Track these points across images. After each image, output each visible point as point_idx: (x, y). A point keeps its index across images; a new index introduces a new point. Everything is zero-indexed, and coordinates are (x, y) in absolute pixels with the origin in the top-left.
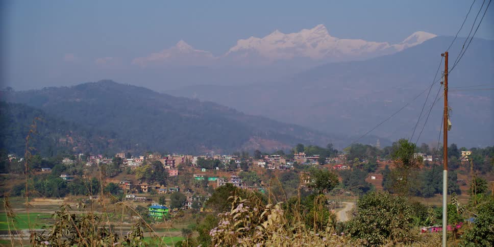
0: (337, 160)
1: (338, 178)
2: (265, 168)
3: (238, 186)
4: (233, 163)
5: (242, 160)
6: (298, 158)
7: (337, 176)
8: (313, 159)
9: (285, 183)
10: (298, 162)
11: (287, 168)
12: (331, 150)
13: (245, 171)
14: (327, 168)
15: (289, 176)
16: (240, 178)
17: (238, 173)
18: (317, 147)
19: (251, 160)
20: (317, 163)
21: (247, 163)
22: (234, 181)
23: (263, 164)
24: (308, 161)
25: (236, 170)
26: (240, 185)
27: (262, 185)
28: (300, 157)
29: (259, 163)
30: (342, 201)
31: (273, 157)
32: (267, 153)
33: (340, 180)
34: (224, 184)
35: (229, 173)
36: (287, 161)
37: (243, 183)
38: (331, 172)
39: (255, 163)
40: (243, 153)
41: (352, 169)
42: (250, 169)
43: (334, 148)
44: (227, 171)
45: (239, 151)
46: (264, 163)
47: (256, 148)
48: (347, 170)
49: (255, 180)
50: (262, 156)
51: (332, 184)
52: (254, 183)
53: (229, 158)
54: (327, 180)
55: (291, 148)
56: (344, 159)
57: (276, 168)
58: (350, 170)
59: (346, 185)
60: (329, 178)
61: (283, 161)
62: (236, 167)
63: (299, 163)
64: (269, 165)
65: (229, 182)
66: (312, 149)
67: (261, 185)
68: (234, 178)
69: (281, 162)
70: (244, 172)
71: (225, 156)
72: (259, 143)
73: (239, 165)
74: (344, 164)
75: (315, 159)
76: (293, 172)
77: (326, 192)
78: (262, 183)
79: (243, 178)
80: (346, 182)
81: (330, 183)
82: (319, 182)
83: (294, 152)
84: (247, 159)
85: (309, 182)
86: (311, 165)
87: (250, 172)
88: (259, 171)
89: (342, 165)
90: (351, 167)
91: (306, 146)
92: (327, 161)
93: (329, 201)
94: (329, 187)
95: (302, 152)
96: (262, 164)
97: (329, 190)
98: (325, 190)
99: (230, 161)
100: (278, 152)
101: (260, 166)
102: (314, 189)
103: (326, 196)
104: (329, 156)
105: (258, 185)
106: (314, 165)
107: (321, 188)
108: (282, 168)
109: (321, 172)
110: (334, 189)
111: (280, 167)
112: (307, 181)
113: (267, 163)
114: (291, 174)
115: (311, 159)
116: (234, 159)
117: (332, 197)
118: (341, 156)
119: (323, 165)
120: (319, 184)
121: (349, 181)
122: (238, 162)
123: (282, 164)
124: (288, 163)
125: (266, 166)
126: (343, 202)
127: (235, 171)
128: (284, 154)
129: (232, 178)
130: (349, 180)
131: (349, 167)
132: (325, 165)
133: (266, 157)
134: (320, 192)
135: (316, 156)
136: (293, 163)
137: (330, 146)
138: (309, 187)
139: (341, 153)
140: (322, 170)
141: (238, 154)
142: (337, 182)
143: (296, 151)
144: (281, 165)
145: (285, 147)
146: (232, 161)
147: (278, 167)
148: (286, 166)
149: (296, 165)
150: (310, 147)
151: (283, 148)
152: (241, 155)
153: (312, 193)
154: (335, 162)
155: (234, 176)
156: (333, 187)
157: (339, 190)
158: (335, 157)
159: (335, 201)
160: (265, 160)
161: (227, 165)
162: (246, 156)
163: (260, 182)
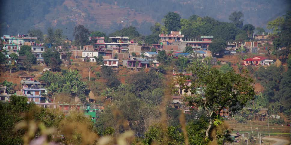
0: (251, 46)
1: (252, 85)
2: (98, 63)
3: (38, 102)
4: (27, 52)
5: (47, 46)
6: (168, 43)
7: (251, 81)
8: (199, 44)
9: (140, 96)
10: (167, 51)
11: (143, 65)
12: (240, 25)
13: (55, 70)
14: (230, 64)
15: (148, 82)
16: (44, 85)
17: (38, 74)
18: (209, 20)
19: (67, 47)
20: (208, 54)
21: (58, 54)
22: (29, 92)
23: (93, 55)
24: (189, 50)
25: (33, 67)
26: (43, 99)
27: (92, 100)
28: (172, 41)
29: (85, 54)
30: (263, 135)
31: (115, 40)
32: (101, 31)
33: (258, 89)
34: (7, 99)
35: (17, 73)
36: (145, 49)
37: (49, 95)
38: (237, 72)
39: (75, 52)
40: (50, 32)
41: (285, 66)
42: (65, 66)
43: (246, 21)
44: (14, 70)
45: (41, 26)
46: (96, 54)
47: (80, 22)
48: (275, 67)
49: (75, 90)
50: (90, 38)
51: (239, 97)
52: (73, 94)
53: (18, 42)
54: (229, 89)
55: (153, 22)
56: (268, 43)
57: (120, 65)
58: (282, 69)
59: (271, 101)
60: (234, 85)
61: (136, 49)
62: (35, 62)
63: (170, 54)
64: (107, 58)
65: (18, 94)
66: (196, 24)
67: (88, 99)
68: (29, 86)
69: (130, 52)
70: (52, 72)
71: (7, 37)
72: (85, 12)
73: (40, 58)
74: (268, 56)
75: (204, 46)
76: (157, 73)
77: (227, 116)
78: (91, 95)
79: (49, 84)
80: (271, 94)
81: (235, 96)
82: (212, 93)
83: (158, 29)
84: (58, 45)
85: (189, 93)
86: (196, 58)
87: (65, 72)
88: (85, 70)
89: (262, 59)
90: (283, 61)
91: (184, 18)
92: (229, 49)
93: (233, 135)
94: (234, 104)
95: (175, 30)
96: (90, 55)
97: (234, 110)
98: (226, 110)
99: (19, 48)
100: (125, 30)
101: (87, 59)
102: (200, 108)
103: (225, 122)
104: (234, 38)
105: (83, 100)
106: (201, 57)
107: (215, 106)
108: (134, 63)
109: (217, 72)
110: (244, 108)
111: (130, 62)
112: (186, 91)
113: (102, 53)
114: (152, 76)
115: (195, 44)
116: (29, 44)
117: (241, 125)
118: (260, 37)
119: (221, 56)
120: (212, 98)
121: (279, 93)
122: (38, 51)
123: (134, 55)
124: (147, 54)
125: (99, 60)
126: (265, 138)
127: (31, 70)
128: (137, 34)
129: (23, 84)
130: (277, 89)
131: (278, 62)
132: (226, 58)
133: (101, 41)
134: (214, 114)
135: (206, 39)
136: (156, 54)
137: (237, 16)
138: (191, 103)
139: (261, 31)
140: (219, 68)
141: (39, 34)
142: (251, 93)
143: (163, 27)
144: (132, 59)
145: (140, 20)
146: (25, 49)
147: (125, 63)
148: (142, 59)
149: (163, 58)
150: (194, 18)
151: (135, 22)
152: (45, 36)
153: (196, 118)
154: (247, 50)
155: (29, 82)
156: (243, 105)
157: (257, 111)
158: (249, 39)
159: (246, 135)
160: (96, 47)
161: (14, 57)
162: (56, 39)
163: (87, 92)
